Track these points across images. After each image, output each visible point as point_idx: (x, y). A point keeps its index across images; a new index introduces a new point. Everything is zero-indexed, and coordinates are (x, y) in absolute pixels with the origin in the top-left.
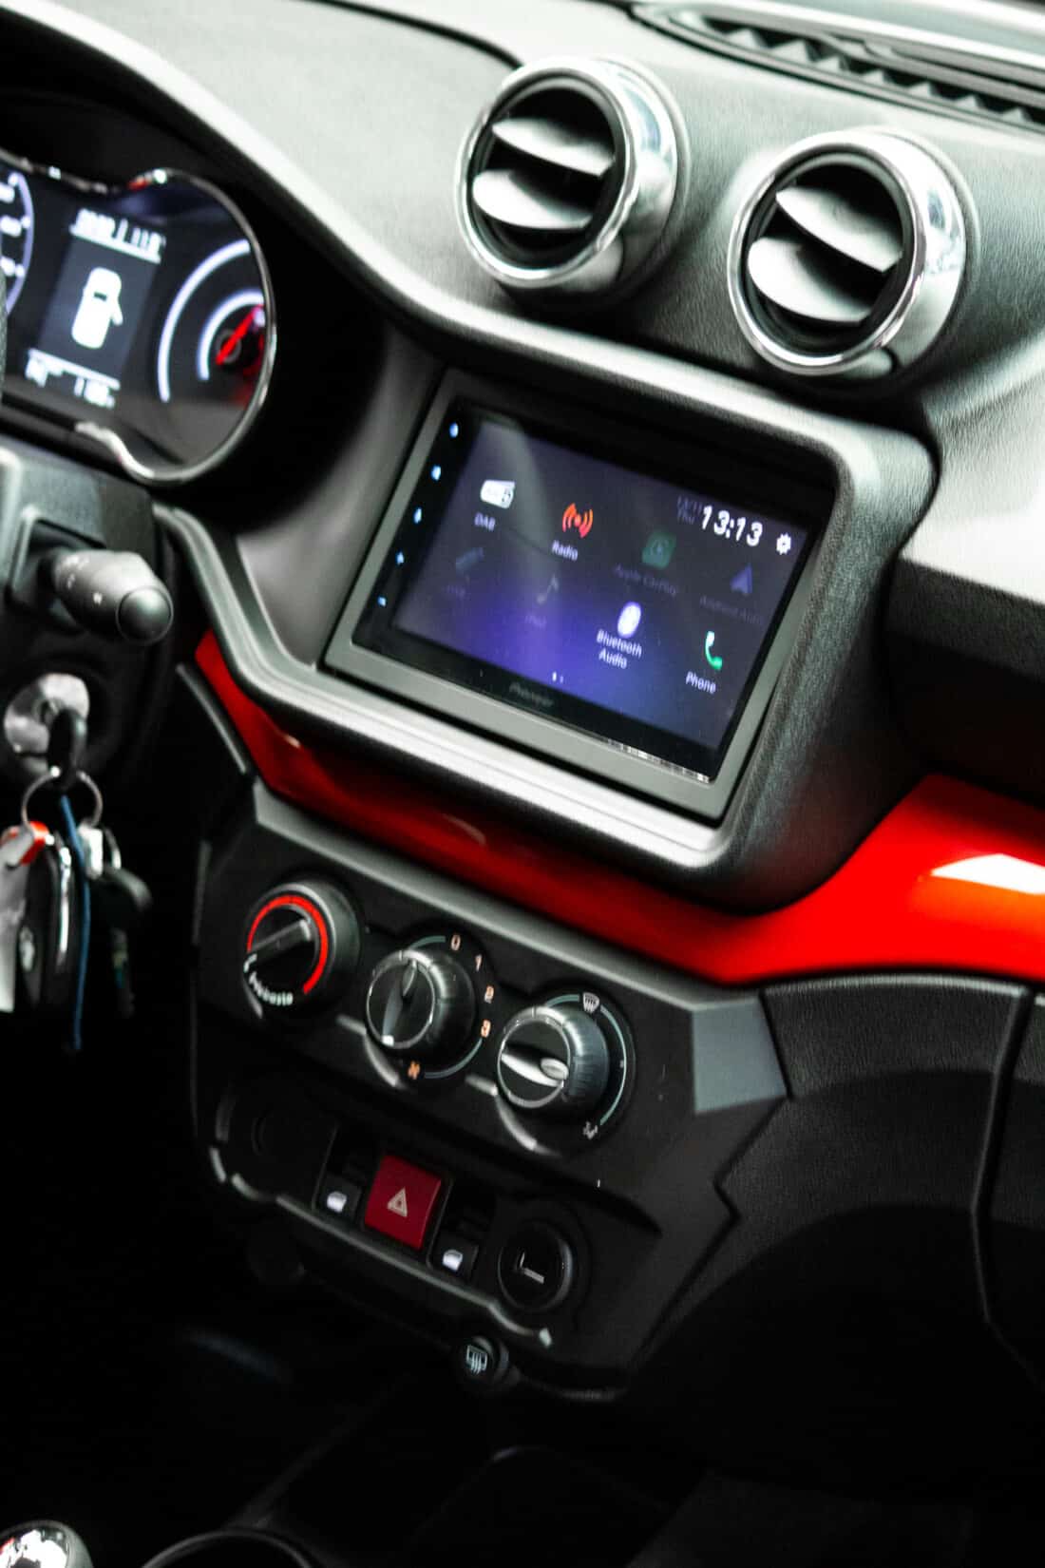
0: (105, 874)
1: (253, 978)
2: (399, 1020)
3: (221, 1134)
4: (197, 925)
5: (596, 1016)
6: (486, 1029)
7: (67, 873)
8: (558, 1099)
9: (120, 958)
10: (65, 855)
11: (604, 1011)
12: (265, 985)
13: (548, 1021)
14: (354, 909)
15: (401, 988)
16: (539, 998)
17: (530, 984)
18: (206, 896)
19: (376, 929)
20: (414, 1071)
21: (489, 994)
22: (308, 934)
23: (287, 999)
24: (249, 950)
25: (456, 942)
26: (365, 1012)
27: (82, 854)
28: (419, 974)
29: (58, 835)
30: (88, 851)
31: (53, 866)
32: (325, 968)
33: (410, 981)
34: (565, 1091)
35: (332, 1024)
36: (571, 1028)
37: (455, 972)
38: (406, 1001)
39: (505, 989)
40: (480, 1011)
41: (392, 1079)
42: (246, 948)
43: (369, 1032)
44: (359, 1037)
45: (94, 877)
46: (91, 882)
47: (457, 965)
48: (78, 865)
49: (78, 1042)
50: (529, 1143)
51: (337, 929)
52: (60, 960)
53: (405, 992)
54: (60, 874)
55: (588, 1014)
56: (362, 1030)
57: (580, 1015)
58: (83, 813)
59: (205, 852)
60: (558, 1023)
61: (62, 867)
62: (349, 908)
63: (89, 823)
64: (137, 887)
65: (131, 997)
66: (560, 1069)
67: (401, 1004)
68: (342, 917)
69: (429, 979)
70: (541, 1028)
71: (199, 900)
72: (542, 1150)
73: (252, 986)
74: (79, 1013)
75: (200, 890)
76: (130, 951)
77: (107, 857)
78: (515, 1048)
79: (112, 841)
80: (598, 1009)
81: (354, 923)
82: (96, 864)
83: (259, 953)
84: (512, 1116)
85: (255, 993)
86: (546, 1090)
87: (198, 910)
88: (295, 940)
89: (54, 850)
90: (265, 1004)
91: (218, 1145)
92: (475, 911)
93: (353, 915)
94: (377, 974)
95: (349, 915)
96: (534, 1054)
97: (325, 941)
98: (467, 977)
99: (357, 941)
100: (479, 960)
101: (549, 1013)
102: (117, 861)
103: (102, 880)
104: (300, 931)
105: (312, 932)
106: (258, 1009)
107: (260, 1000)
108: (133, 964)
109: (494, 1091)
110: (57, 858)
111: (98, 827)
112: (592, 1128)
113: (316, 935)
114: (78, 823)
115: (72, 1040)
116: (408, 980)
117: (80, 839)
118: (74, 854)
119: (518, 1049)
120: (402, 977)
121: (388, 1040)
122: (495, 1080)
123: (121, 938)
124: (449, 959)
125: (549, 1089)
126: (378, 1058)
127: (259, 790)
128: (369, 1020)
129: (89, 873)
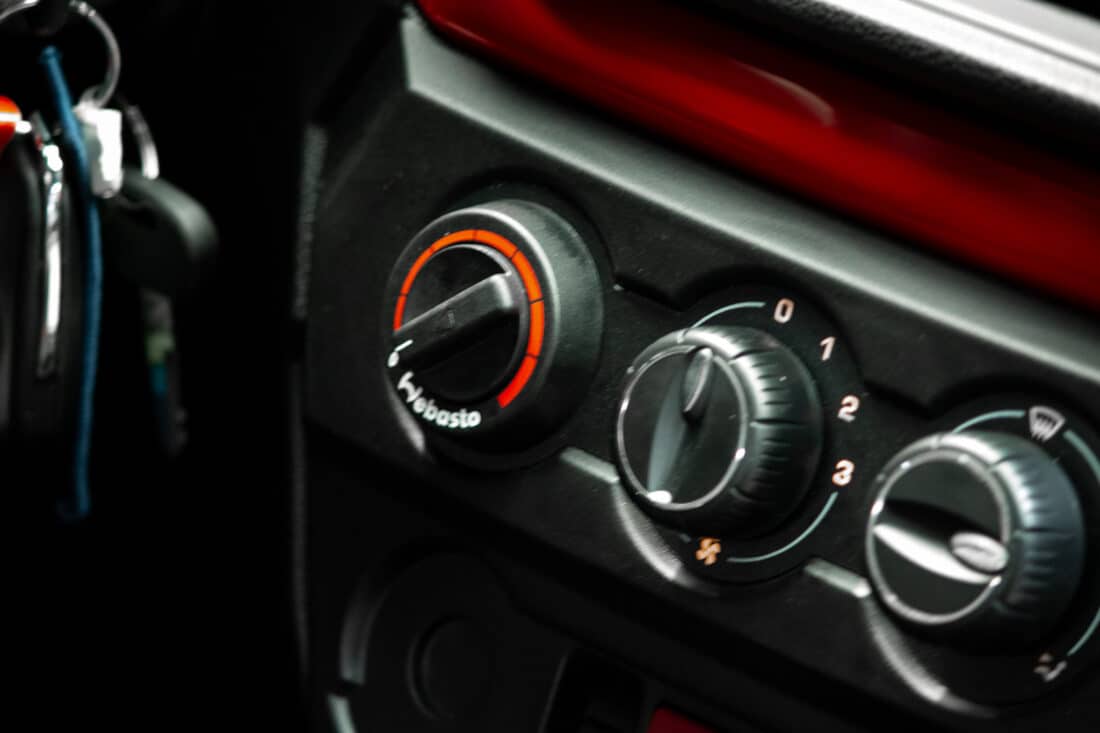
0: (127, 190)
1: (405, 383)
2: (678, 461)
3: (351, 671)
4: (301, 284)
5: (1055, 448)
6: (844, 473)
7: (56, 190)
8: (986, 610)
9: (161, 344)
10: (52, 155)
11: (1070, 436)
12: (426, 396)
13: (963, 459)
14: (592, 249)
15: (683, 398)
16: (942, 417)
17: (927, 389)
18: (315, 227)
19: (633, 286)
20: (709, 551)
21: (849, 408)
22: (506, 300)
23: (471, 420)
24: (398, 330)
25: (783, 313)
26: (613, 442)
27: (83, 153)
28: (715, 370)
29: (37, 116)
30: (96, 149)
31: (31, 176)
32: (540, 359)
33: (699, 381)
34: (1000, 593)
35: (554, 463)
36: (1008, 471)
37: (786, 368)
38: (693, 421)
39: (877, 395)
40: (832, 441)
41: (668, 568)
42: (391, 325)
43: (624, 482)
44: (605, 486)
45: (108, 195)
46: (101, 202)
47: (788, 353)
48: (77, 174)
49: (84, 502)
50: (933, 691)
51: (559, 285)
52: (47, 347)
53: (689, 408)
54: (43, 191)
55: (1038, 441)
56: (608, 474)
57: (1025, 446)
58: (85, 80)
59: (315, 144)
60: (986, 464)
61: (48, 178)
62: (583, 247)
63: (96, 96)
64: (188, 215)
65: (180, 415)
66: (988, 552)
67: (683, 426)
68: (571, 263)
69: (734, 381)
70: (953, 473)
71: (306, 236)
72: (955, 704)
73: (403, 394)
74: (84, 447)
75: (307, 216)
76: (179, 332)
77: (131, 159)
78: (902, 512)
79: (141, 128)
80: (1059, 435)
81: (592, 273)
82: (110, 171)
83: (414, 333)
84: (896, 636)
85: (409, 406)
86: (964, 592)
87: (303, 255)
88: (484, 311)
89: (30, 143)
90: (428, 427)
91: (345, 689)
92: (819, 249)
93: (590, 262)
94: (637, 371)
95: (582, 262)
96: (939, 526)
97: (537, 308)
98: (804, 374)
99: (600, 314)
100: (829, 343)
101: (967, 446)
102: (151, 166)
103: (124, 202)
104: (491, 290)
105: (515, 296)
106: (417, 438)
107: (419, 419)
108: (182, 355)
109: (861, 590)
110: (39, 162)
111: (111, 105)
112: (1052, 666)
113: (523, 298)
114: (75, 100)
115: (70, 494)
116: (694, 384)
117: (81, 124)
118: (68, 154)
119: (907, 512)
120: (684, 377)
121: (661, 498)
122: (863, 572)
123: (161, 309)
124: (772, 343)
125: (971, 591)
126: (644, 533)
127: (412, 28)
128: (624, 460)
129: (97, 189)
